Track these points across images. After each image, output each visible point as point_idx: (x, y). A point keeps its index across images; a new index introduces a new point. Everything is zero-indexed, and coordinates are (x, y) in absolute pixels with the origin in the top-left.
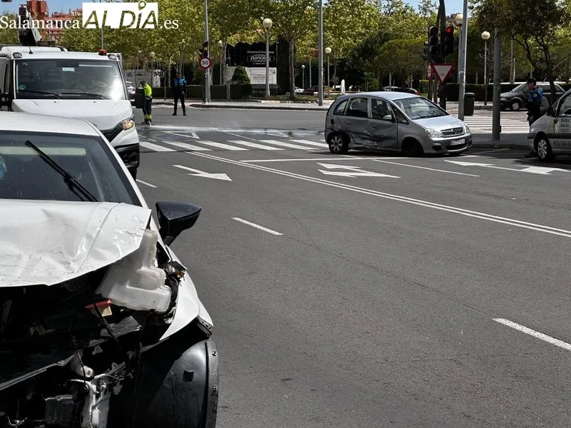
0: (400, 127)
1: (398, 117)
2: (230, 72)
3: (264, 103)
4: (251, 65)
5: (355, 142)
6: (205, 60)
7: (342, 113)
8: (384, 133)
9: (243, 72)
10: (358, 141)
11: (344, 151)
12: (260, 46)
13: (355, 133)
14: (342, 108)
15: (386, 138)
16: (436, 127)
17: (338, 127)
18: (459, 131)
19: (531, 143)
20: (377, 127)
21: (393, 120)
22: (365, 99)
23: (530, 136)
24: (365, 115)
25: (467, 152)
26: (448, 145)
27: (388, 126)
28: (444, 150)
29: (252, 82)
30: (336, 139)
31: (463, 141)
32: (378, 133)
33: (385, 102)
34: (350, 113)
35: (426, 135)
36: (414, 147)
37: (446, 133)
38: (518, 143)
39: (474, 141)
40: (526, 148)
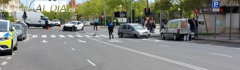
0: (133, 31)
1: (133, 29)
5: (124, 35)
6: (103, 16)
7: (121, 28)
8: (130, 33)
9: (117, 19)
10: (125, 35)
11: (122, 37)
13: (124, 33)
14: (121, 27)
15: (130, 34)
16: (141, 32)
17: (120, 32)
18: (147, 32)
20: (129, 32)
24: (126, 29)
25: (149, 37)
26: (144, 36)
27: (131, 31)
30: (120, 35)
31: (148, 35)
33: (130, 26)
35: (139, 33)
36: (136, 36)
37: (143, 33)
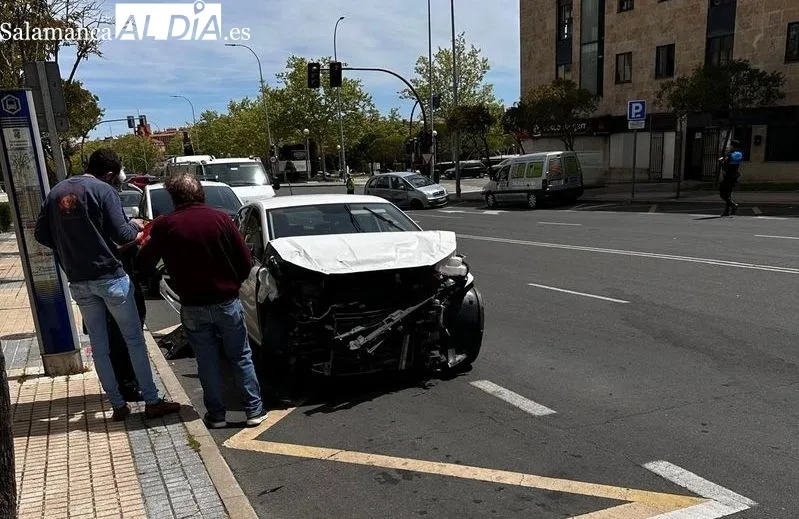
0: (410, 193)
1: (407, 187)
2: (282, 165)
3: (309, 183)
4: (295, 159)
7: (373, 187)
9: (291, 164)
12: (300, 147)
14: (373, 183)
15: (401, 200)
16: (429, 191)
18: (442, 193)
19: (484, 197)
21: (404, 189)
22: (386, 177)
23: (483, 193)
24: (387, 187)
25: (447, 205)
26: (436, 201)
27: (402, 193)
28: (434, 205)
29: (298, 170)
31: (445, 199)
32: (396, 197)
33: (397, 178)
34: (378, 186)
35: (424, 197)
36: (418, 204)
37: (435, 195)
38: (475, 197)
39: (451, 198)
40: (481, 201)
